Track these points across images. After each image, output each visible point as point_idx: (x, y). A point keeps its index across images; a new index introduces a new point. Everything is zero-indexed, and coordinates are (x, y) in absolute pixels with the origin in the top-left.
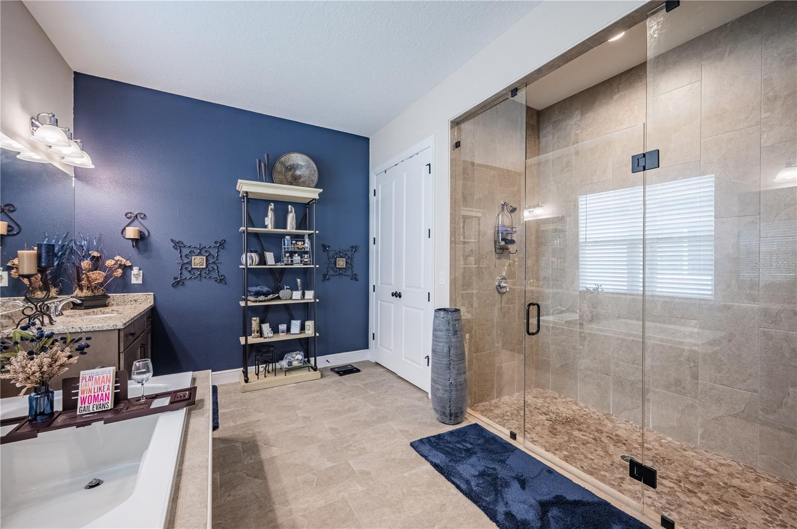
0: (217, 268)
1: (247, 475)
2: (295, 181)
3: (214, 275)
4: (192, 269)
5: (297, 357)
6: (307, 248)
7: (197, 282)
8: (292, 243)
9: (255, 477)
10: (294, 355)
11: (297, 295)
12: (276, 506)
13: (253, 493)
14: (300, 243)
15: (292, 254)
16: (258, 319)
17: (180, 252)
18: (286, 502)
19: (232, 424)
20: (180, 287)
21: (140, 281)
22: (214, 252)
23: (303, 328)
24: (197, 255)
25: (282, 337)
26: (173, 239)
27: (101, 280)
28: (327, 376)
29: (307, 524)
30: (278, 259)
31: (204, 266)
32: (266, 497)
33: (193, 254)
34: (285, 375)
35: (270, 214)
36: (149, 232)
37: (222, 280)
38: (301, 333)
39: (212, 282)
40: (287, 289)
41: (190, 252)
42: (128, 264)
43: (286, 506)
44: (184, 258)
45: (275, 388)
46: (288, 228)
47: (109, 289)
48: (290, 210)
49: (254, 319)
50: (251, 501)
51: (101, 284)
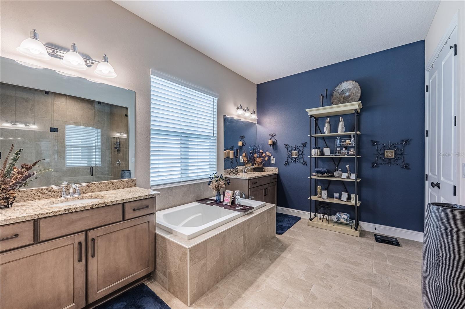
0: (303, 157)
1: (269, 257)
2: (346, 100)
3: (301, 160)
4: (292, 157)
5: (343, 216)
6: (352, 144)
7: (294, 163)
8: (341, 141)
9: (270, 260)
10: (341, 215)
11: (344, 176)
12: (263, 275)
13: (263, 264)
14: (348, 141)
15: (341, 148)
16: (321, 187)
17: (288, 150)
18: (267, 276)
19: (288, 236)
20: (287, 166)
21: (274, 163)
22: (301, 149)
23: (349, 198)
24: (294, 151)
25: (335, 201)
26: (285, 143)
27: (261, 162)
28: (367, 237)
29: (263, 289)
30: (332, 152)
31: (297, 156)
32: (264, 269)
33: (292, 150)
34: (334, 225)
35: (327, 125)
36: (276, 141)
37: (305, 163)
38: (347, 201)
39: (300, 164)
40: (339, 171)
41: (291, 149)
42: (270, 155)
43: (266, 278)
44: (289, 152)
45: (325, 230)
46: (339, 132)
47: (264, 165)
48: (340, 120)
49: (318, 186)
50: (259, 266)
51: (261, 163)
